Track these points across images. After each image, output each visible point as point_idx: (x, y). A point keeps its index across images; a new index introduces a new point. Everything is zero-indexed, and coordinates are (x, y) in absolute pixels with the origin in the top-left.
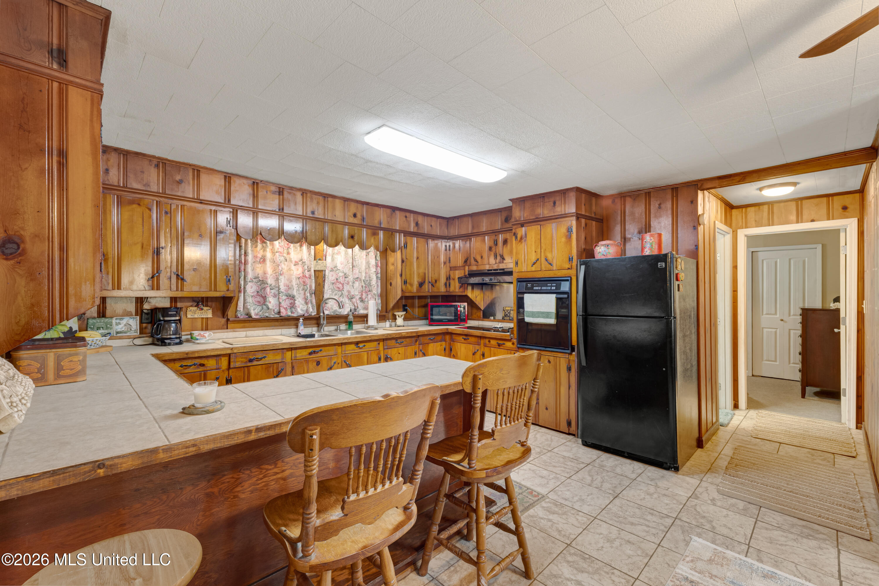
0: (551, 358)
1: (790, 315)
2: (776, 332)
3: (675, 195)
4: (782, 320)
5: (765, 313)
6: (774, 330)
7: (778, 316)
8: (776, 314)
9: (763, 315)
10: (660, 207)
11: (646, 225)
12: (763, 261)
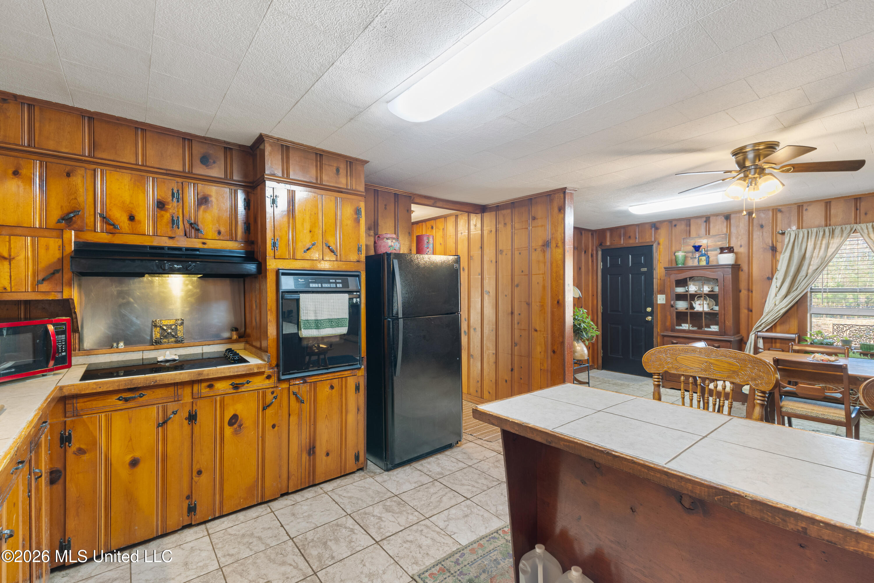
0: (335, 382)
3: (396, 200)
10: (385, 208)
11: (374, 222)
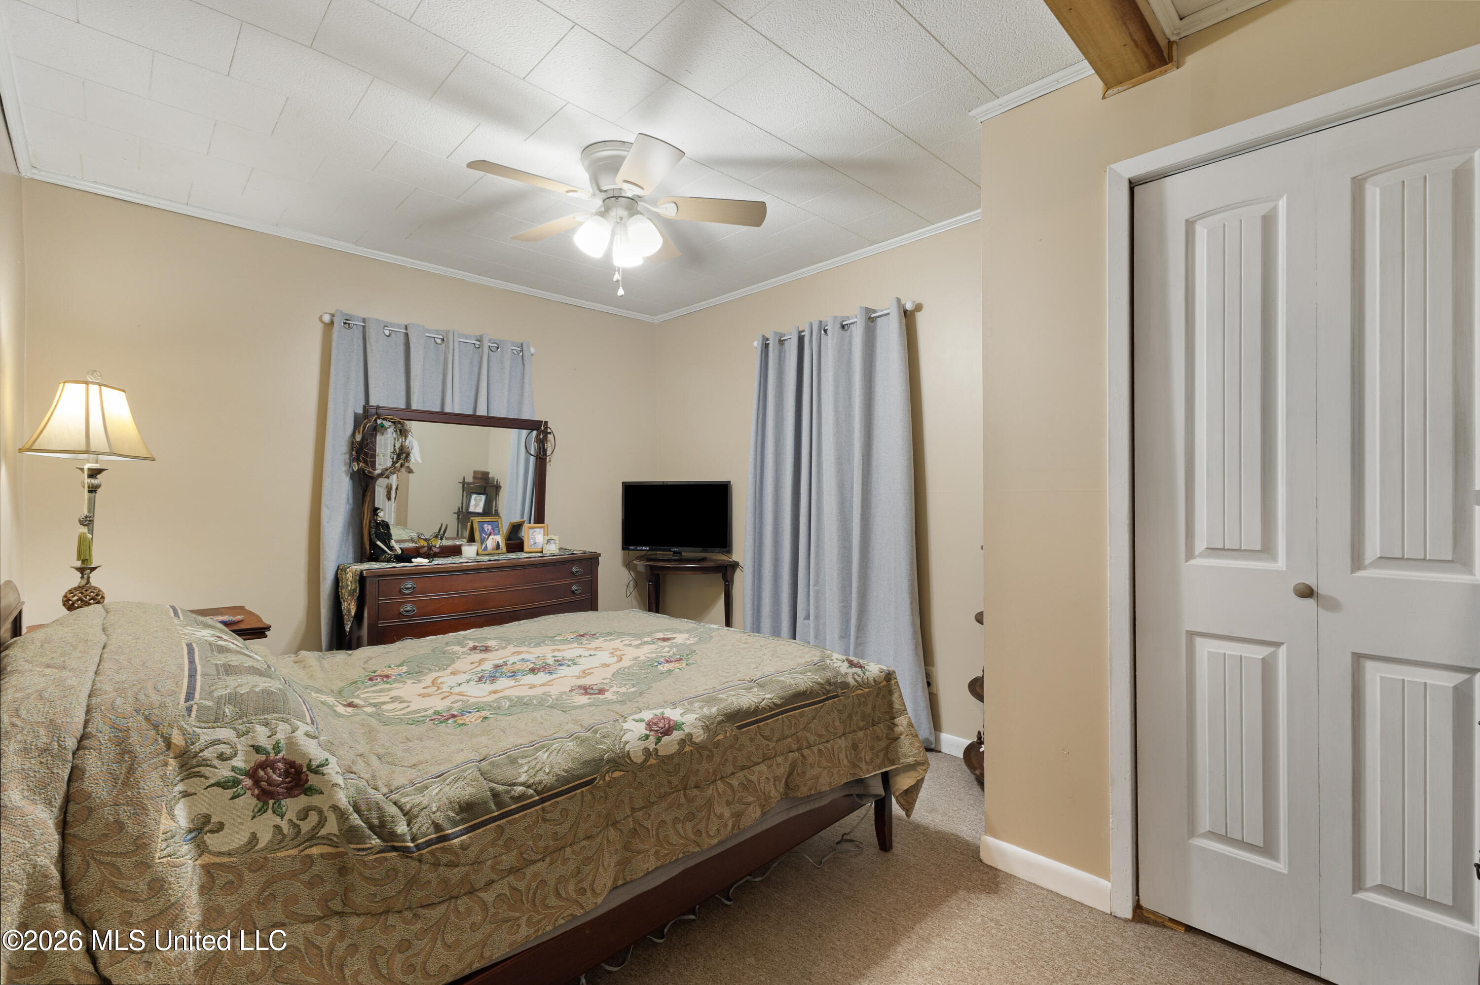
1: (1357, 561)
2: (1268, 667)
4: (1307, 592)
5: (1201, 545)
6: (1262, 652)
7: (1281, 564)
8: (1267, 549)
9: (1190, 554)
12: (1190, 226)
